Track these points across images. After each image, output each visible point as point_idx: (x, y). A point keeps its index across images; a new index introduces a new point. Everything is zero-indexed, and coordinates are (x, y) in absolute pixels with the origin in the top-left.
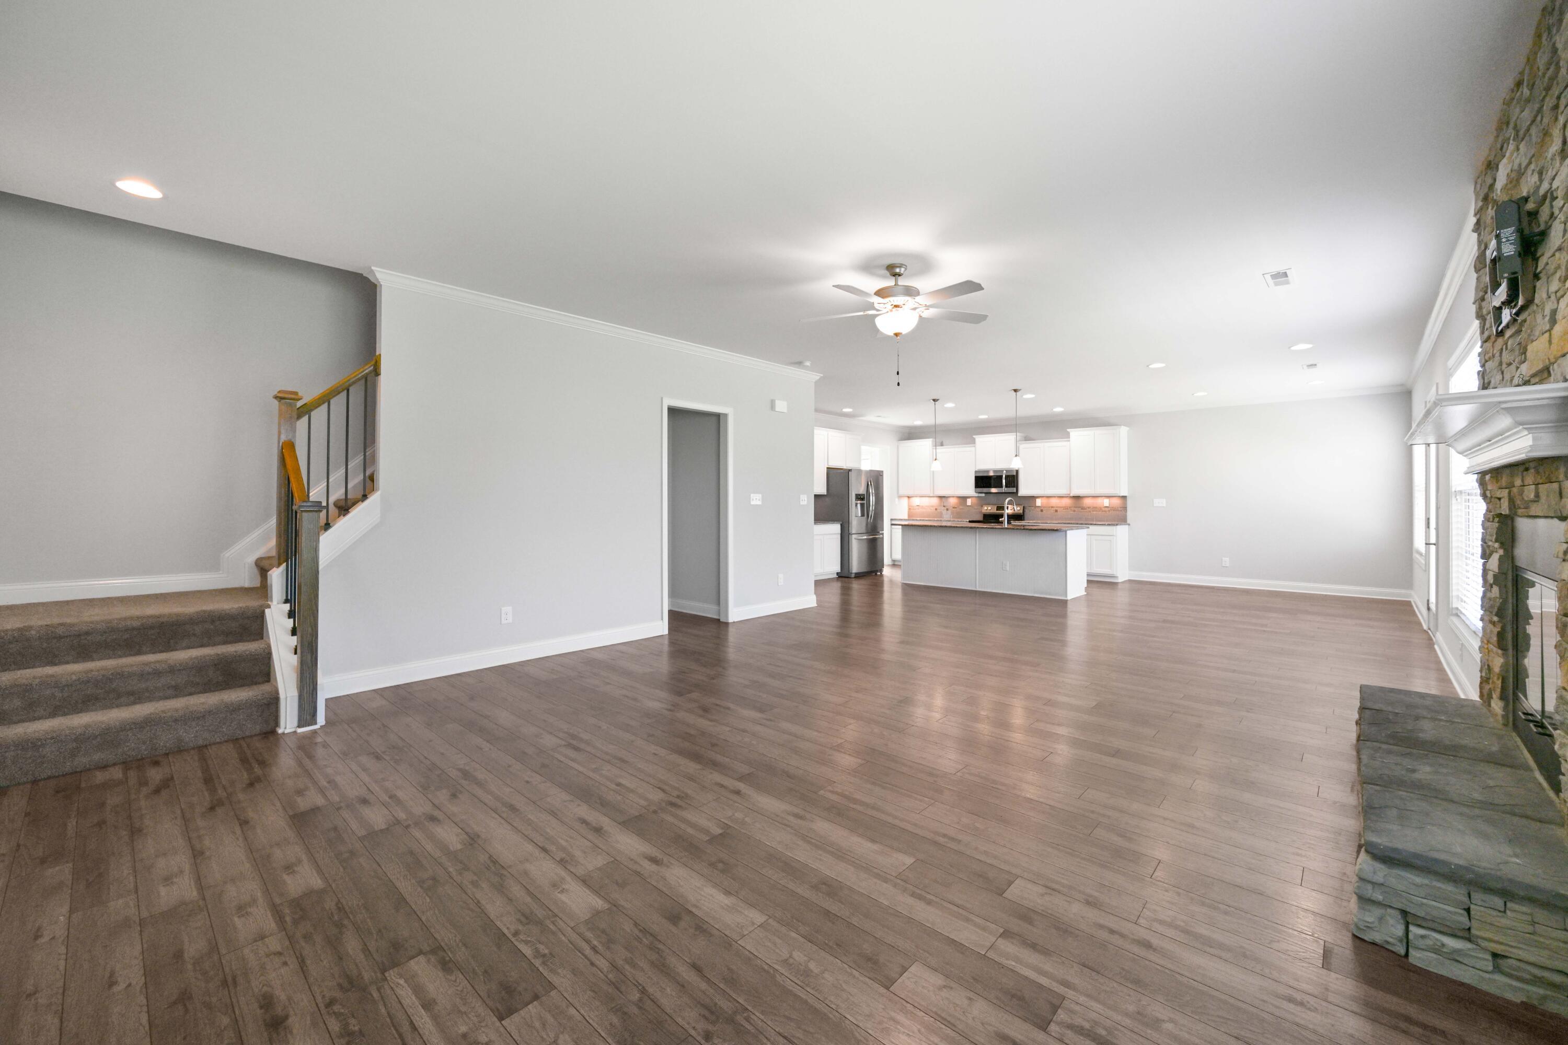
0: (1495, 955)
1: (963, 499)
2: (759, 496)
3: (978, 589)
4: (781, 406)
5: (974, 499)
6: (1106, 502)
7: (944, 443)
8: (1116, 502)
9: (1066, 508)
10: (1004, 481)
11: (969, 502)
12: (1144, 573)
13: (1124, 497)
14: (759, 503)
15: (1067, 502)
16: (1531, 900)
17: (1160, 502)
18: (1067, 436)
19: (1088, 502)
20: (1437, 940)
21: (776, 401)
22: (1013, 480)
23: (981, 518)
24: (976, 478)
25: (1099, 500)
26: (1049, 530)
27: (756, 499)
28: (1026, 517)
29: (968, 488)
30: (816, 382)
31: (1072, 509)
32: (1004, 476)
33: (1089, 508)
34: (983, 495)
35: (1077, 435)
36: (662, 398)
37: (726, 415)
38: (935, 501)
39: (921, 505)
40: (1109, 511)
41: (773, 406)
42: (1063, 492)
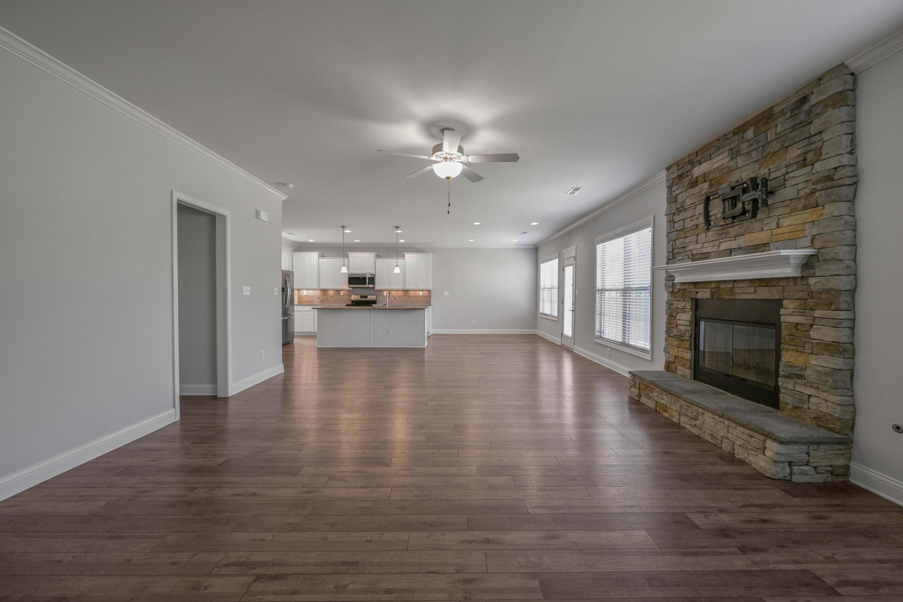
0: (815, 467)
1: (338, 291)
2: (248, 288)
3: (372, 347)
4: (264, 216)
5: (345, 291)
6: (421, 293)
7: (325, 255)
8: (426, 293)
9: (400, 297)
10: (367, 281)
11: (342, 293)
12: (440, 330)
13: (430, 291)
14: (249, 293)
15: (400, 293)
16: (827, 443)
17: (446, 293)
18: (403, 257)
19: (411, 293)
20: (801, 469)
21: (261, 211)
22: (372, 280)
23: (351, 303)
24: (349, 278)
25: (417, 293)
26: (414, 309)
27: (247, 291)
28: (378, 302)
29: (344, 286)
30: (284, 202)
31: (404, 297)
32: (367, 278)
33: (412, 296)
34: (351, 289)
35: (409, 257)
36: (172, 191)
37: (224, 217)
38: (318, 293)
39: (308, 295)
40: (422, 298)
41: (257, 214)
42: (401, 287)
